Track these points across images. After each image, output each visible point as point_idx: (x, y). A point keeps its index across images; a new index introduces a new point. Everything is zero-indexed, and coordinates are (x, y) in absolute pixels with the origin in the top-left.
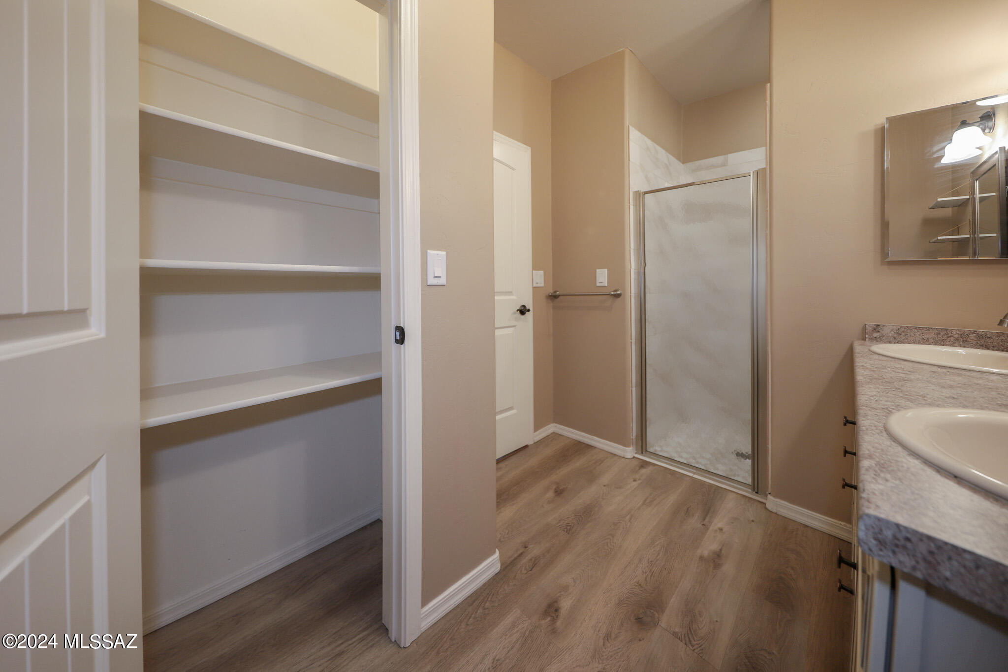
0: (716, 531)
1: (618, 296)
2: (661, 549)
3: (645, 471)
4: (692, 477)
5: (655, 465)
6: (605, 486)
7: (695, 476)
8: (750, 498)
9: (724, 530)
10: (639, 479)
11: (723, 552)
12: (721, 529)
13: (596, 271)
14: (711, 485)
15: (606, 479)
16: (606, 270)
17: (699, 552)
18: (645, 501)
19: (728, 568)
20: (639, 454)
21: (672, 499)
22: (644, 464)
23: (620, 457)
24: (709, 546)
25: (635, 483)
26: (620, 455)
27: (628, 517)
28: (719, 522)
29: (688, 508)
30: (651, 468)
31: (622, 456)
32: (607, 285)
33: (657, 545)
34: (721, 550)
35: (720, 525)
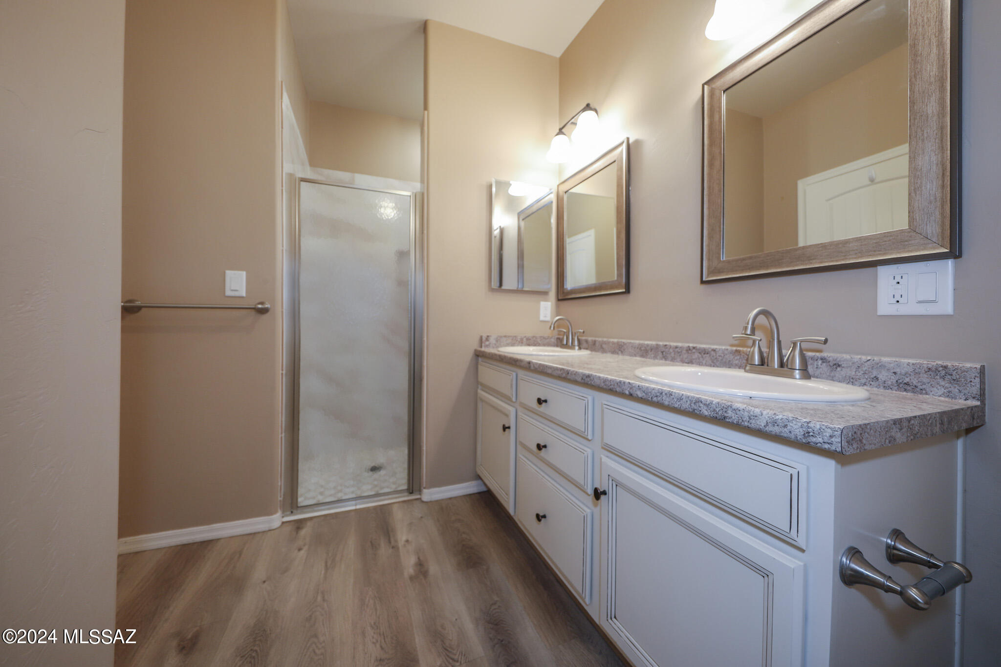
0: (405, 545)
1: (263, 311)
2: (375, 602)
3: (305, 532)
4: (356, 510)
5: (311, 518)
6: (264, 582)
7: (358, 507)
8: (408, 501)
9: (410, 539)
10: (304, 545)
11: (421, 558)
12: (407, 541)
13: (225, 273)
14: (375, 508)
15: (260, 572)
16: (244, 273)
17: (406, 575)
18: (326, 565)
19: (433, 568)
20: (287, 516)
21: (351, 546)
22: (299, 525)
23: (264, 532)
24: (409, 563)
25: (302, 552)
26: (264, 529)
27: (319, 598)
28: (402, 536)
29: (371, 542)
30: (309, 524)
31: (267, 529)
32: (244, 294)
33: (369, 601)
34: (419, 558)
35: (404, 538)
